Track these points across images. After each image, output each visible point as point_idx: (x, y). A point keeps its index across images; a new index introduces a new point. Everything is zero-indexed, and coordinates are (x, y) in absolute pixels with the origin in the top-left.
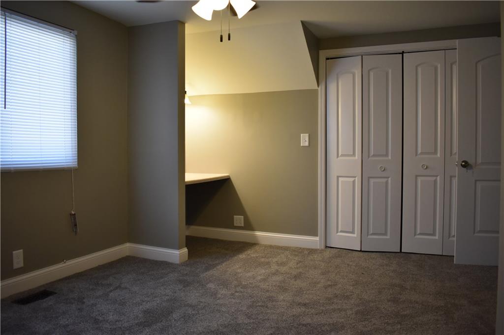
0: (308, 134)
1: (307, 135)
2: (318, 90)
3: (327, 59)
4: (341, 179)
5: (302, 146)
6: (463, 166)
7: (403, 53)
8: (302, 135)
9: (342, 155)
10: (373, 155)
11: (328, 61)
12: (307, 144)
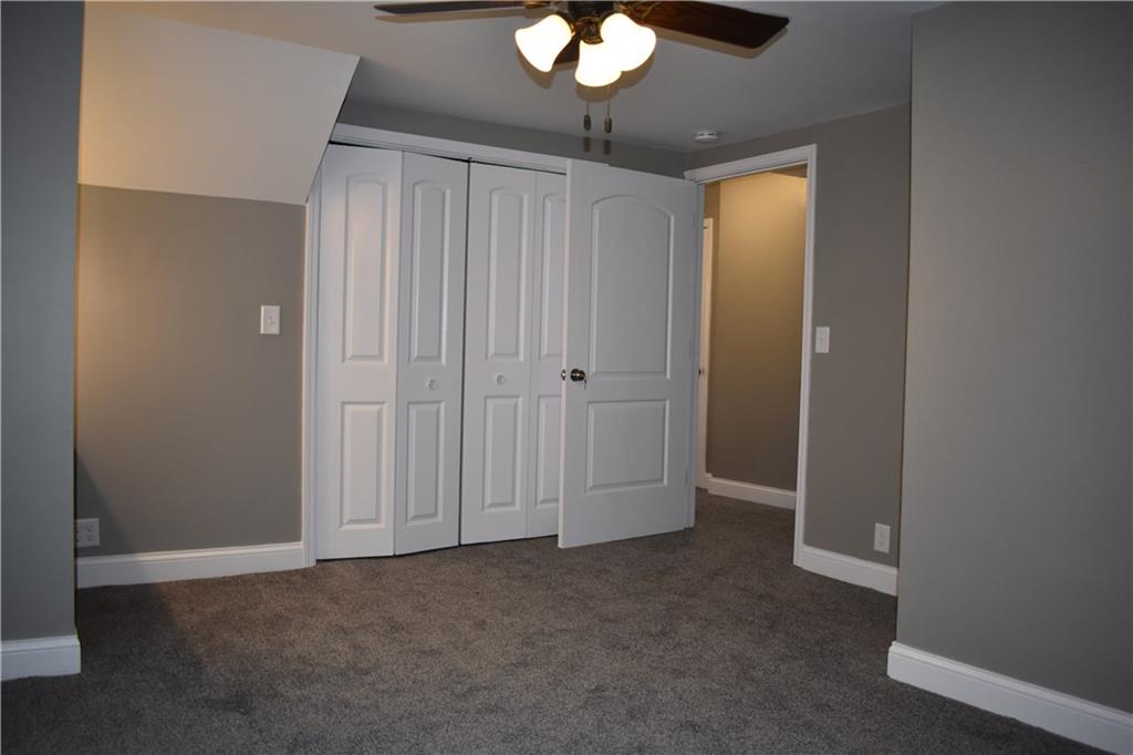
0: (278, 308)
1: (276, 310)
2: (304, 208)
3: (331, 142)
4: (349, 408)
5: (264, 335)
6: (574, 378)
7: (468, 161)
8: (263, 308)
9: (354, 357)
10: (418, 357)
11: (330, 145)
12: (275, 330)
